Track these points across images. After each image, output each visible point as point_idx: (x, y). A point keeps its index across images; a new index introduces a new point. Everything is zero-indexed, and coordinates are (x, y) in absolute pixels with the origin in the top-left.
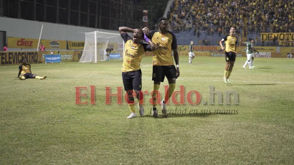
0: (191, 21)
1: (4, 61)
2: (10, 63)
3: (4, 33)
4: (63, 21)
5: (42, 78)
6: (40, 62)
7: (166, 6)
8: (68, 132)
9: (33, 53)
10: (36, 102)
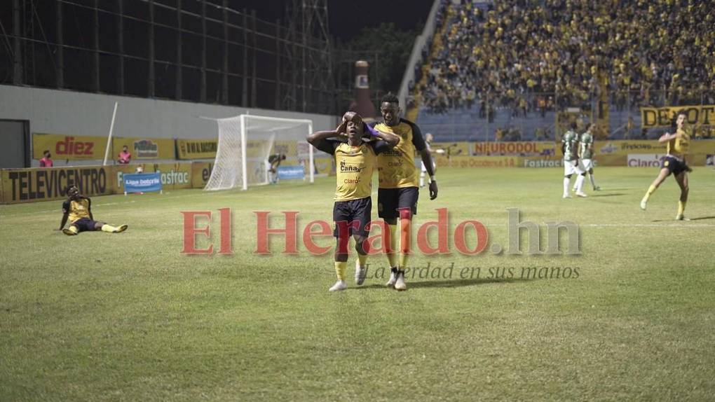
0: (471, 84)
1: (25, 190)
2: (41, 195)
3: (26, 123)
4: (166, 92)
5: (118, 229)
6: (112, 193)
7: (411, 50)
8: (177, 349)
9: (94, 171)
10: (105, 285)
